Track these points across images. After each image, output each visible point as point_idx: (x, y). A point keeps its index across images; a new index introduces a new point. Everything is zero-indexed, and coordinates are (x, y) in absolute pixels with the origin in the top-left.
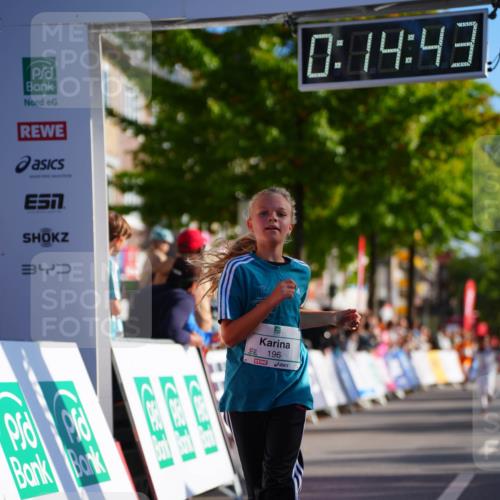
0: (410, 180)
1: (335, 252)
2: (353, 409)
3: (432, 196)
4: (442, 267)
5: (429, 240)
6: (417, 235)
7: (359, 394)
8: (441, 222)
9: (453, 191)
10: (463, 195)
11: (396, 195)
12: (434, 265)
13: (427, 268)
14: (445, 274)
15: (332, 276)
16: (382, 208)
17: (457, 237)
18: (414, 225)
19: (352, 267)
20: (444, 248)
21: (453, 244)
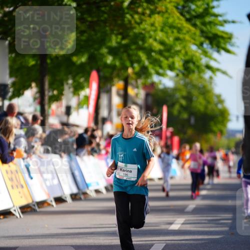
0: (124, 30)
1: (70, 82)
2: (82, 197)
3: (140, 43)
4: (147, 95)
5: (139, 75)
6: (130, 70)
7: (87, 186)
8: (147, 63)
9: (155, 40)
10: (162, 43)
11: (114, 41)
12: (142, 93)
13: (137, 95)
14: (150, 100)
15: (69, 100)
16: (104, 50)
17: (158, 74)
18: (128, 64)
19: (83, 93)
20: (149, 81)
21: (155, 78)
